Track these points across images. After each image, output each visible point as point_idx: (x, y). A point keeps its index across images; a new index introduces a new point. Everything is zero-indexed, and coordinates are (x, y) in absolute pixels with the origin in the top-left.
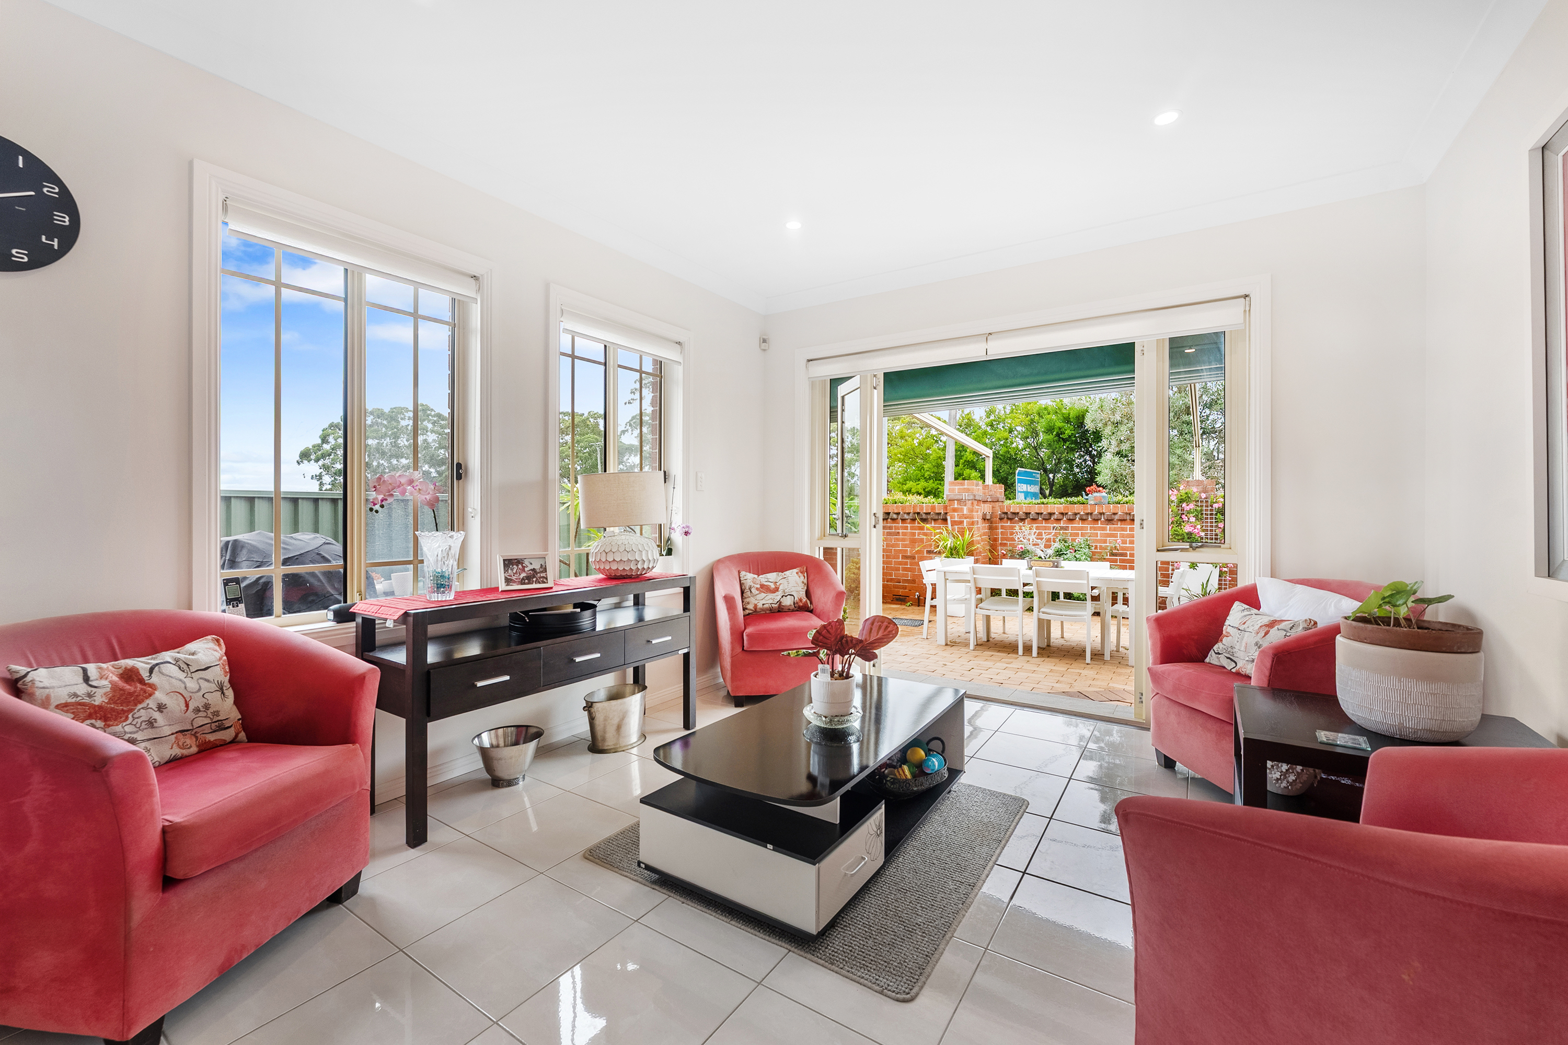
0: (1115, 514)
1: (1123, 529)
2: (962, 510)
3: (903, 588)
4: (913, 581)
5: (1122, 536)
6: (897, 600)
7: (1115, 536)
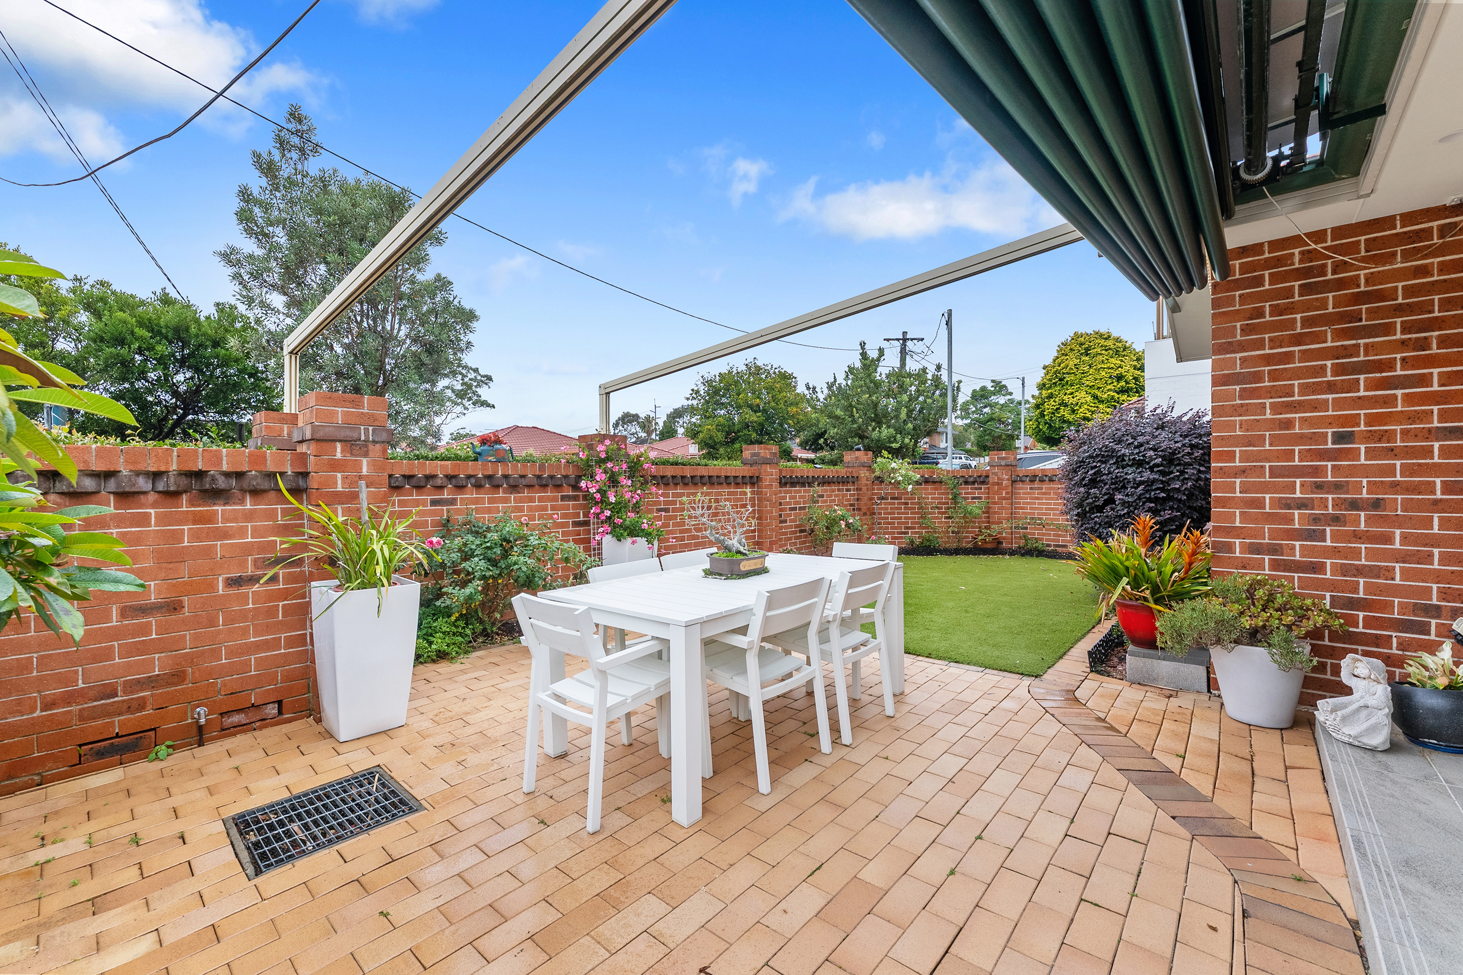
0: (523, 477)
1: (532, 500)
2: (358, 466)
3: (129, 710)
4: (178, 676)
5: (530, 509)
6: (101, 754)
7: (521, 509)
